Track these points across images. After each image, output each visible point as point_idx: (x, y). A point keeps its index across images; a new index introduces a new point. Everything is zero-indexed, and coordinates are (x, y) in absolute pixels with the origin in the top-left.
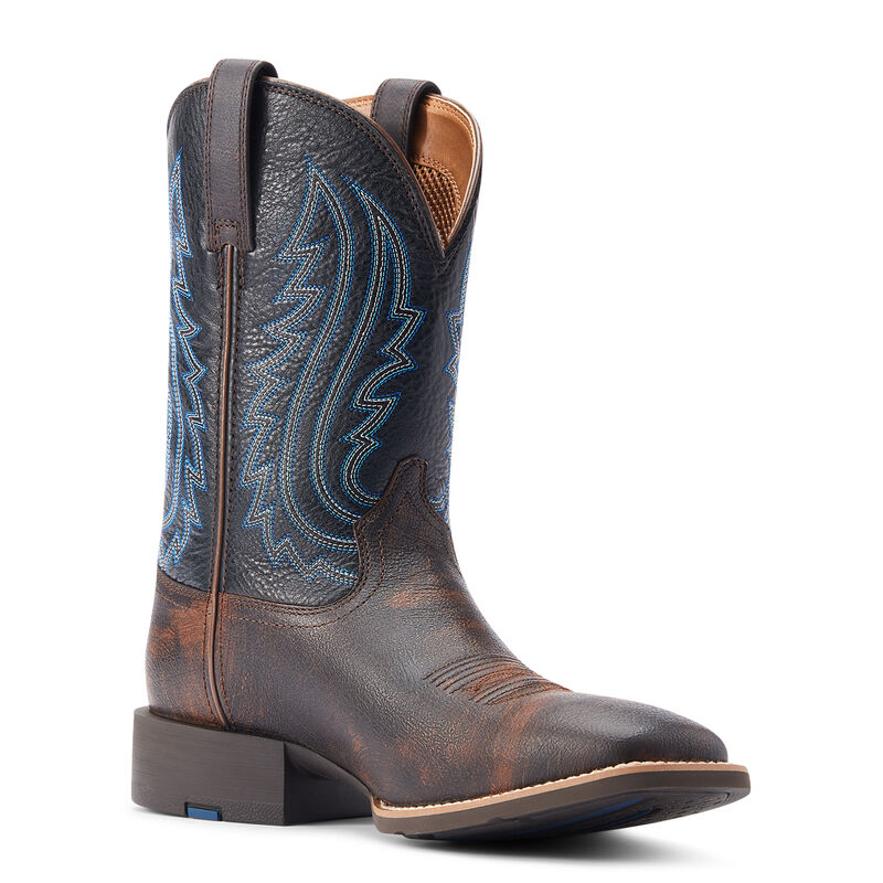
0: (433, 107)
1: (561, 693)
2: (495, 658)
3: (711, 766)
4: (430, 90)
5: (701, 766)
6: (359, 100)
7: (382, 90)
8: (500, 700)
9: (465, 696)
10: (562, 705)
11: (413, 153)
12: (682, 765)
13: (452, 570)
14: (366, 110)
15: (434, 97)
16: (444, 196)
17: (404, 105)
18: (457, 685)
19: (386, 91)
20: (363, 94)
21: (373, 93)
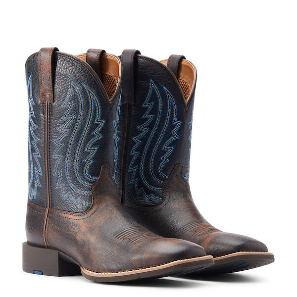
0: (184, 62)
1: (219, 232)
2: (201, 222)
3: (263, 253)
4: (183, 58)
5: (260, 253)
6: (164, 61)
7: (170, 58)
8: (203, 234)
9: (193, 233)
10: (220, 236)
11: (178, 76)
12: (254, 253)
13: (189, 197)
14: (165, 64)
15: (184, 60)
16: (186, 88)
17: (176, 62)
18: (190, 230)
19: (172, 58)
20: (165, 59)
21: (168, 59)
